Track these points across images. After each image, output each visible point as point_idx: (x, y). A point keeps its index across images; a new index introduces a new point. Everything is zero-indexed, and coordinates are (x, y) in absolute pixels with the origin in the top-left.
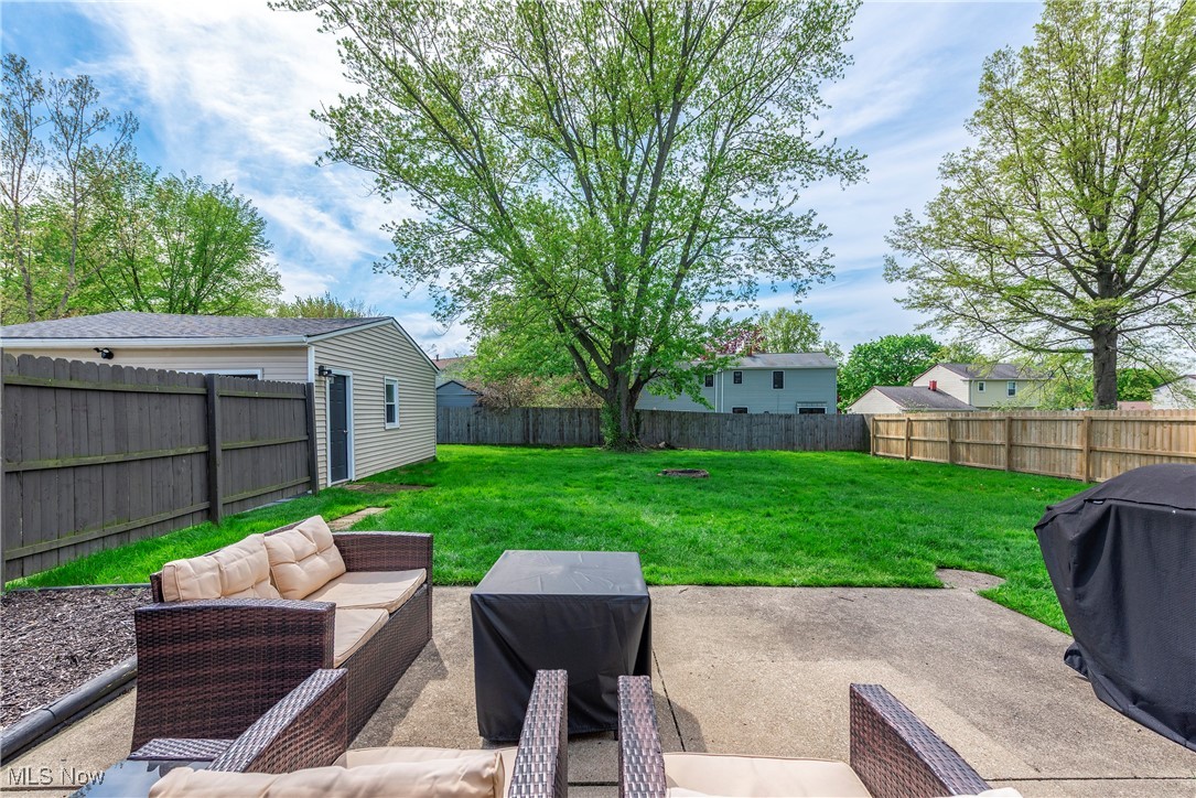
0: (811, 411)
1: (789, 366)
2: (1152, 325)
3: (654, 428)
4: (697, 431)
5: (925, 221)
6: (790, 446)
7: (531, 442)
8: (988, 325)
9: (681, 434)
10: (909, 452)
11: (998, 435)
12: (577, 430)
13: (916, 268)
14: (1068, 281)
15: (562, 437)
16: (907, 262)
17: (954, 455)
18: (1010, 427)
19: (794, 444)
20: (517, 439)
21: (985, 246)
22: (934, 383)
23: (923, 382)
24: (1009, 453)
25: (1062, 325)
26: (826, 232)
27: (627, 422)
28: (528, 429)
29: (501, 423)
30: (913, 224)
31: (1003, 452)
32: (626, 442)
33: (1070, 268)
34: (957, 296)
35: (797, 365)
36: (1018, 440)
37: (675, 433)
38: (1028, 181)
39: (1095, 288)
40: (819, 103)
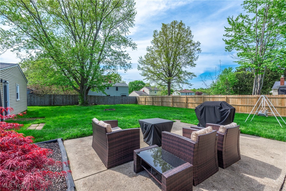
0: (124, 96)
1: (119, 86)
2: (175, 82)
3: (91, 100)
4: (102, 100)
5: (144, 59)
6: (122, 103)
7: (52, 104)
8: (154, 80)
9: (98, 101)
10: (145, 104)
11: (160, 100)
12: (68, 101)
13: (143, 68)
14: (164, 73)
15: (63, 103)
16: (141, 66)
17: (153, 104)
18: (162, 98)
21: (154, 66)
22: (144, 90)
23: (142, 90)
24: (162, 103)
25: (164, 81)
26: (130, 59)
27: (86, 98)
28: (51, 101)
29: (40, 99)
30: (142, 59)
31: (161, 103)
32: (85, 104)
33: (165, 71)
34: (150, 74)
35: (121, 86)
36: (163, 101)
37: (96, 101)
38: (160, 55)
39: (168, 75)
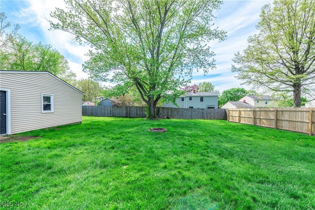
0: (211, 108)
1: (205, 95)
2: (311, 83)
3: (163, 112)
4: (176, 113)
5: (243, 55)
6: (203, 118)
7: (128, 116)
8: (261, 83)
9: (171, 114)
10: (240, 120)
11: (272, 116)
12: (141, 113)
13: (241, 68)
14: (285, 70)
15: (137, 115)
16: (237, 66)
17: (255, 122)
18: (277, 113)
19: (204, 117)
20: (124, 115)
23: (242, 100)
24: (276, 122)
25: (284, 83)
26: (214, 54)
27: (153, 111)
28: (127, 112)
29: (120, 111)
30: (240, 55)
32: (153, 117)
33: (287, 67)
34: (253, 75)
35: (207, 95)
37: (170, 114)
39: (294, 72)
40: (213, 16)
